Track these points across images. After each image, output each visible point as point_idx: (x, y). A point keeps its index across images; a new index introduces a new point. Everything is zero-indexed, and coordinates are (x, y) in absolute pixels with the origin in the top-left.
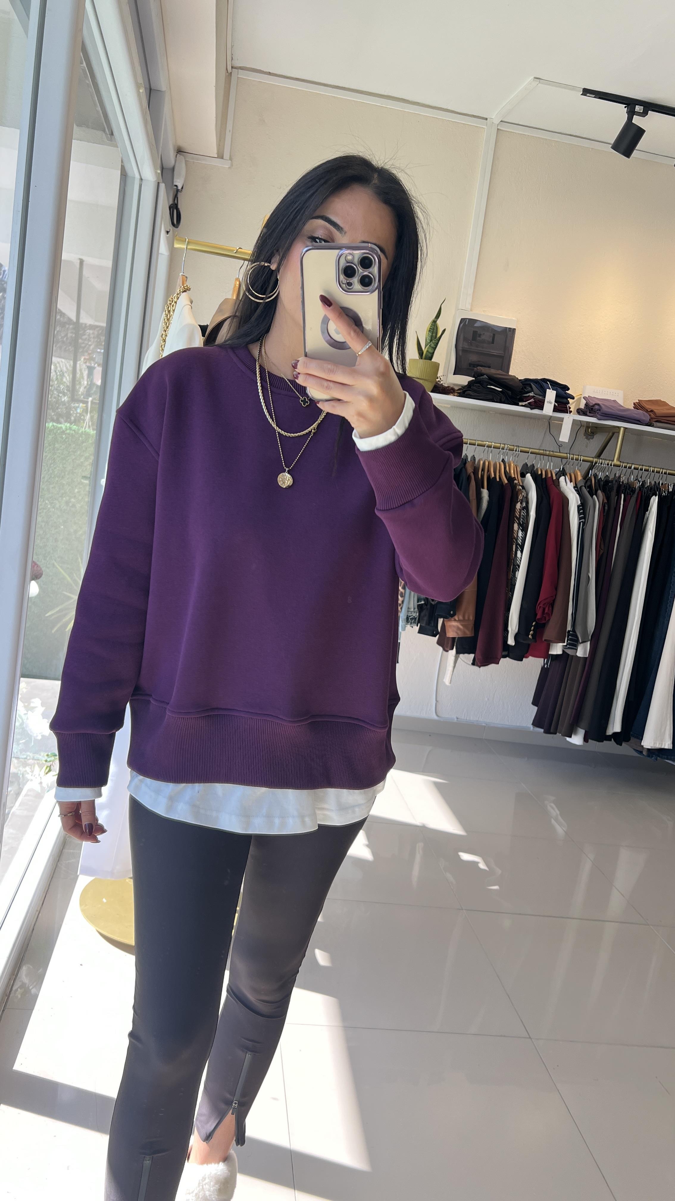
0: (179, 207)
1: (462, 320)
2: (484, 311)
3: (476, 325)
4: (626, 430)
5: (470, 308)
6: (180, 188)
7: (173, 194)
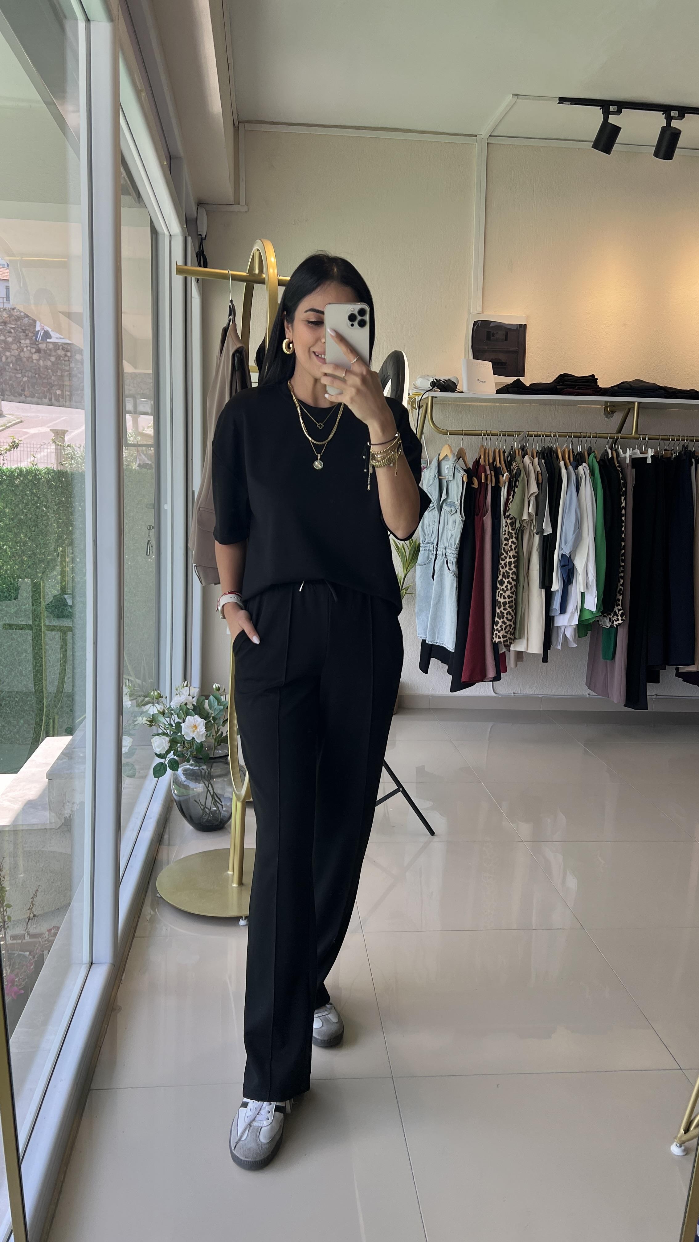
0: (205, 253)
1: (475, 323)
2: (495, 312)
3: (491, 326)
4: (640, 404)
5: (481, 310)
6: (204, 236)
7: (198, 244)
